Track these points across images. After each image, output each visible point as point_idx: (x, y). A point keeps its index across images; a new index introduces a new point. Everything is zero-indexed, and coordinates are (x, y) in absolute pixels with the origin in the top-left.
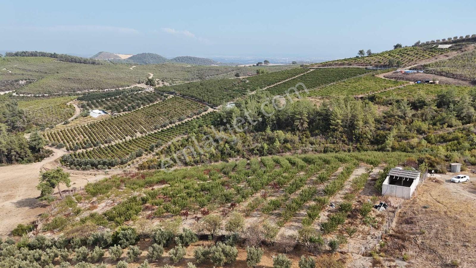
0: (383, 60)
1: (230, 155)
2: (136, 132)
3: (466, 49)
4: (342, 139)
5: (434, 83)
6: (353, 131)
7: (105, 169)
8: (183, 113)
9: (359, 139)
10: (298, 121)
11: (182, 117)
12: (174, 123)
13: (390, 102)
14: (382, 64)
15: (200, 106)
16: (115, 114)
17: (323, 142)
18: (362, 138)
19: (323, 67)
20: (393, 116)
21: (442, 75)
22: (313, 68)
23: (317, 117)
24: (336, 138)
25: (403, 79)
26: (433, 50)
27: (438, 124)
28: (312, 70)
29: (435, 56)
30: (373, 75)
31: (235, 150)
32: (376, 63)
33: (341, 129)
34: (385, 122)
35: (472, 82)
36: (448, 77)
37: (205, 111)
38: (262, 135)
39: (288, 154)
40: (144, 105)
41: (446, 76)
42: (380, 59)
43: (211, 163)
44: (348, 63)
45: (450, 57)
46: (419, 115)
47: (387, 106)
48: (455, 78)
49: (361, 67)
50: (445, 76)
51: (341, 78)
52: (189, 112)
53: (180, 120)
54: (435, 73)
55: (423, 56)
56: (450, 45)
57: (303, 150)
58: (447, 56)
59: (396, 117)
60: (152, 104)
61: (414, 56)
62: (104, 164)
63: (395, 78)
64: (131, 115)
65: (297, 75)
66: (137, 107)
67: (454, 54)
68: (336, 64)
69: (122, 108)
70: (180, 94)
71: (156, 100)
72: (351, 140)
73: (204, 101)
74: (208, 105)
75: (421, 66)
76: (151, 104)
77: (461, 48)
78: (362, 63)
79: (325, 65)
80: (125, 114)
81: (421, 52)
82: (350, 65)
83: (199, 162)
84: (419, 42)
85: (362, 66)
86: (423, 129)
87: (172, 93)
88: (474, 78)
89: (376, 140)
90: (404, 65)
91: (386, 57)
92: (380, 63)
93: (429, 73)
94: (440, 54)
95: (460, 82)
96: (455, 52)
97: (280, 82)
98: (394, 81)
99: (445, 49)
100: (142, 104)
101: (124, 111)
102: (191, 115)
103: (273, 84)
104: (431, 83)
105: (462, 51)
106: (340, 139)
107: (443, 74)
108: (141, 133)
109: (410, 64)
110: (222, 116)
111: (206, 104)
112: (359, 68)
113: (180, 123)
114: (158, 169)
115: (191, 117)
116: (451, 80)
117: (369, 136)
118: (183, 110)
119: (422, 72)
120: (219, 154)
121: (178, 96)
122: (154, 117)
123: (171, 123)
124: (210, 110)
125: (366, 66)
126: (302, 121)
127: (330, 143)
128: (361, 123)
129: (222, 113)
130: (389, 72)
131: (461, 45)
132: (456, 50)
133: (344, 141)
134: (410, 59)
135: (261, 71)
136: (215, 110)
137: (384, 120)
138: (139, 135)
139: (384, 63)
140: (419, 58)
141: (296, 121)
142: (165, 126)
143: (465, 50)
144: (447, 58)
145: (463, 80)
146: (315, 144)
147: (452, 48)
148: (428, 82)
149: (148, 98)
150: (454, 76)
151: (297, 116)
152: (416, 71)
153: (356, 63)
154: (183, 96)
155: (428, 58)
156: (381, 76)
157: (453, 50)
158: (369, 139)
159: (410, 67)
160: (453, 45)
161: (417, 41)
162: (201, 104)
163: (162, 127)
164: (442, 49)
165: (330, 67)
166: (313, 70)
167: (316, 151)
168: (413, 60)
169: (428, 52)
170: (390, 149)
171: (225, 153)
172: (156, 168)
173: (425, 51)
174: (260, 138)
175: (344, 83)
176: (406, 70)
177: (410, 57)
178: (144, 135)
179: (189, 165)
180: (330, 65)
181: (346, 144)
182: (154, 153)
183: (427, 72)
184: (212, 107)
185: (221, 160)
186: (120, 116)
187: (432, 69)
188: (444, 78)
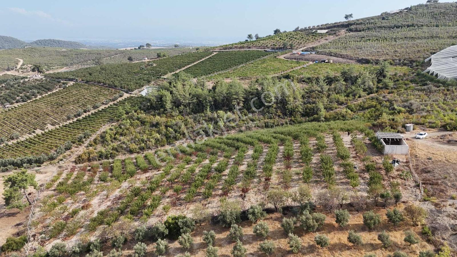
0: (276, 43)
1: (176, 139)
2: (46, 124)
3: (339, 33)
4: (278, 114)
5: (329, 62)
6: (286, 106)
7: (33, 167)
8: (96, 100)
9: (292, 113)
10: (236, 101)
11: (96, 104)
12: (89, 111)
13: (303, 80)
14: (278, 46)
15: (113, 92)
16: (7, 106)
17: (262, 118)
18: (294, 112)
19: (225, 50)
20: (313, 91)
21: (331, 55)
22: (215, 51)
23: (250, 96)
24: (272, 114)
25: (302, 60)
26: (315, 34)
27: (351, 95)
28: (215, 53)
29: (317, 39)
30: (275, 57)
31: (181, 133)
32: (272, 46)
33: (275, 106)
34: (309, 97)
35: (358, 61)
36: (338, 57)
37: (121, 96)
38: (202, 116)
39: (233, 132)
40: (41, 94)
41: (336, 56)
42: (274, 42)
43: (157, 148)
44: (247, 47)
45: (330, 41)
46: (333, 89)
47: (301, 83)
48: (343, 58)
49: (260, 50)
50: (334, 56)
51: (248, 60)
52: (103, 99)
53: (95, 107)
54: (325, 54)
55: (308, 39)
56: (326, 31)
57: (246, 127)
58: (327, 40)
59: (317, 92)
60: (51, 93)
61: (301, 40)
62: (30, 162)
63: (295, 58)
64: (31, 106)
65: (203, 58)
66: (33, 97)
67: (331, 38)
68: (236, 47)
69: (14, 99)
70: (83, 81)
71: (54, 88)
72: (285, 114)
73: (116, 86)
74: (122, 91)
75: (311, 48)
76: (49, 93)
77: (336, 33)
78: (260, 46)
79: (226, 49)
80: (20, 105)
81: (305, 36)
82: (250, 48)
83: (145, 148)
84: (298, 28)
85: (260, 48)
86: (341, 100)
87: (71, 80)
88: (358, 58)
89: (306, 112)
90: (296, 47)
91: (278, 41)
92: (276, 45)
93: (320, 54)
94: (320, 38)
95: (348, 61)
96: (331, 36)
97: (189, 64)
98: (296, 62)
99: (323, 33)
100: (38, 93)
101: (17, 102)
102: (107, 102)
103: (183, 67)
104: (327, 62)
105: (337, 36)
106: (276, 115)
107: (333, 54)
108: (52, 125)
109: (300, 46)
110: (152, 100)
111: (118, 89)
112: (259, 51)
113: (96, 111)
114: (99, 160)
115: (107, 104)
116: (341, 60)
117: (301, 110)
118: (95, 97)
119: (314, 53)
120: (164, 139)
121: (80, 82)
122: (61, 106)
123: (85, 112)
124: (126, 95)
125: (264, 48)
126: (238, 101)
127: (268, 119)
128: (291, 99)
129: (152, 98)
130: (286, 53)
131: (335, 30)
132: (332, 34)
133: (279, 116)
134: (299, 42)
135: (162, 54)
136: (132, 95)
137: (307, 95)
138: (50, 127)
139: (279, 46)
140: (306, 42)
141: (233, 101)
142: (79, 115)
143: (339, 35)
144: (327, 41)
145: (350, 59)
146: (255, 121)
147: (329, 33)
148: (324, 61)
149: (42, 86)
150: (342, 56)
151: (234, 96)
152: (309, 53)
153: (255, 47)
154: (87, 82)
155: (313, 41)
156: (282, 57)
157: (330, 34)
158: (300, 112)
159: (301, 49)
160: (329, 30)
161: (297, 27)
162: (114, 90)
163: (75, 116)
164: (321, 34)
165: (231, 50)
166: (217, 53)
167: (258, 126)
168: (301, 43)
169: (311, 37)
170: (323, 119)
171: (170, 137)
172: (97, 160)
173: (308, 35)
174: (201, 119)
175: (252, 65)
176: (299, 51)
177: (298, 41)
178: (57, 126)
179: (135, 153)
180: (231, 48)
181: (281, 118)
182: (86, 145)
183: (318, 53)
184: (127, 92)
185: (167, 144)
186: (15, 107)
187: (321, 50)
188: (335, 58)
